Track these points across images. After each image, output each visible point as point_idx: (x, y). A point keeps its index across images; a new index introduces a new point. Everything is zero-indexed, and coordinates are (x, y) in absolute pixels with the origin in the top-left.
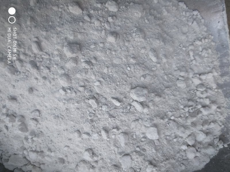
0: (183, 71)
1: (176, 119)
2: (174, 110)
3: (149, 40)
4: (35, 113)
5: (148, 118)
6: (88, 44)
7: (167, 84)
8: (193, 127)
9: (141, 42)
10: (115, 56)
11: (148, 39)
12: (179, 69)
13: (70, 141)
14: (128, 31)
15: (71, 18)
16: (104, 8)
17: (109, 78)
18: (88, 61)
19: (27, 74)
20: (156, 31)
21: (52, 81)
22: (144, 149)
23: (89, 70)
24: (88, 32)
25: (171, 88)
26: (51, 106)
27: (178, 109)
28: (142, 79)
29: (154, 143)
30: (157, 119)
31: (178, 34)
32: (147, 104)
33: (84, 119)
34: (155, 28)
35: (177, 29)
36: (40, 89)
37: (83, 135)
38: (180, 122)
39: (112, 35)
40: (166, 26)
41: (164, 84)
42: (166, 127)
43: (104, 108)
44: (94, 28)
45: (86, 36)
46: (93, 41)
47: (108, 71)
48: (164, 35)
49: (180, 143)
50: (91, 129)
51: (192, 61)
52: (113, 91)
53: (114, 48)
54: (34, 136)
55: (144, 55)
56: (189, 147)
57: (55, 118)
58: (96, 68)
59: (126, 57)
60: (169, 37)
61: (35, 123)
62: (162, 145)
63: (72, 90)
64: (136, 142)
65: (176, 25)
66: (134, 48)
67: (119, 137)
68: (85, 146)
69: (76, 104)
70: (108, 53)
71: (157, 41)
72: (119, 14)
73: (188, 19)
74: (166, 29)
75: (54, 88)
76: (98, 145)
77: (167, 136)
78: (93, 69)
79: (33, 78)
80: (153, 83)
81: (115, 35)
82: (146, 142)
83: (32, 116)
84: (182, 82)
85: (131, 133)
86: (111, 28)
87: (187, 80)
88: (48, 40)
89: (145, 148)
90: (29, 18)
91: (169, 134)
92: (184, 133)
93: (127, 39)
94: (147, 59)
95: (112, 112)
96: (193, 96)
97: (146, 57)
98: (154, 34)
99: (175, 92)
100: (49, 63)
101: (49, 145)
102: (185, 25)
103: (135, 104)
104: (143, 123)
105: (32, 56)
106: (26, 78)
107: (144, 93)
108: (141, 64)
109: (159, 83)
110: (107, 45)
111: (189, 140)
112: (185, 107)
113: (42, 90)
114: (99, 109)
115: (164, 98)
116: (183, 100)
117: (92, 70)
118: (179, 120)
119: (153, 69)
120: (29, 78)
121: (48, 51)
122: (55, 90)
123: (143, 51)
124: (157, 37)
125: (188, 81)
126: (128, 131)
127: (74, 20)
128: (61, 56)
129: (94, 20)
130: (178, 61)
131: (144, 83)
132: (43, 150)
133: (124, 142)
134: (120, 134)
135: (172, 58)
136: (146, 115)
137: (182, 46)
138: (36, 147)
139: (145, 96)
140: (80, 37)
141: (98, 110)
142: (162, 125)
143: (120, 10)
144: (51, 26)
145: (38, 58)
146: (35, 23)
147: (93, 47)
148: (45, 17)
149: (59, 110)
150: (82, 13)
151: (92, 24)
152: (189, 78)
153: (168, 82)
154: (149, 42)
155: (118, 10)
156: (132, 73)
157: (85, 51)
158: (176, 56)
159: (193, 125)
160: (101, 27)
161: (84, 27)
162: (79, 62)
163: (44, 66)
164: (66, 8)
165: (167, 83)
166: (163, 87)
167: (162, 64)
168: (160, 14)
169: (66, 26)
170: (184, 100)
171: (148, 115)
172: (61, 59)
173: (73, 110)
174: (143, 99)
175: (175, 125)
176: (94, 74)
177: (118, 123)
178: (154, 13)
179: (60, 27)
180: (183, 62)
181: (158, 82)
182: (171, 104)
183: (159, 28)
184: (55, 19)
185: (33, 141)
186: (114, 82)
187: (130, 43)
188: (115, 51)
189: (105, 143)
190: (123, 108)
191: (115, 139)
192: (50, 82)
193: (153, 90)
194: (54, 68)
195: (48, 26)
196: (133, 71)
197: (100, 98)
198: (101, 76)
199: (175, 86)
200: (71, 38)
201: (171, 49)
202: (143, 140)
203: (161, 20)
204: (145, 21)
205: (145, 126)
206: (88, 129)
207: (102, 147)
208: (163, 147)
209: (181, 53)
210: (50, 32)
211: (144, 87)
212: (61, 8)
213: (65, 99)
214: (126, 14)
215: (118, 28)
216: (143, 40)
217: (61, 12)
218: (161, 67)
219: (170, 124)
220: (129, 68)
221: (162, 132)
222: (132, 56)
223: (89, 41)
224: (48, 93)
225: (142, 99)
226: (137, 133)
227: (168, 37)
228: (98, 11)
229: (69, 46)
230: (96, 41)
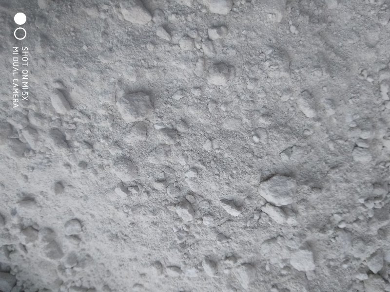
0: (368, 130)
1: (350, 226)
2: (345, 210)
3: (300, 72)
4: (74, 226)
5: (296, 233)
6: (168, 91)
7: (335, 159)
8: (380, 238)
9: (281, 78)
10: (225, 114)
11: (297, 71)
12: (358, 126)
13: (143, 277)
14: (254, 57)
15: (128, 34)
16: (200, 7)
17: (214, 161)
18: (170, 127)
19: (47, 156)
20: (313, 49)
21: (99, 170)
22: (286, 289)
23: (174, 148)
24: (166, 65)
25: (342, 168)
26: (102, 216)
27: (354, 207)
28: (284, 157)
29: (306, 277)
30: (312, 232)
31: (358, 49)
32: (294, 207)
33: (168, 243)
34: (313, 44)
35: (357, 39)
36: (77, 184)
37: (168, 270)
38: (356, 231)
39: (220, 72)
40: (335, 33)
41: (328, 161)
42: (329, 244)
43: (207, 222)
44: (179, 55)
45: (163, 75)
46: (178, 85)
47: (212, 146)
48: (329, 54)
49: (354, 269)
50: (182, 260)
51: (384, 104)
52: (224, 187)
53: (224, 98)
54: (75, 264)
55: (289, 106)
56: (371, 276)
57: (112, 240)
58: (186, 143)
59: (250, 114)
60: (341, 57)
61: (75, 242)
62: (320, 277)
63: (140, 189)
64: (270, 278)
65: (354, 29)
66: (266, 92)
67: (238, 273)
68: (172, 287)
69: (151, 216)
70: (210, 110)
71: (316, 73)
72: (234, 20)
73: (381, 12)
74: (333, 41)
75: (104, 182)
76: (197, 286)
77: (330, 260)
78: (180, 145)
79: (61, 164)
80: (305, 163)
81: (226, 72)
82: (289, 277)
83: (68, 233)
84: (365, 153)
85: (261, 262)
86: (216, 52)
87: (374, 144)
88: (84, 87)
89: (288, 287)
90: (39, 39)
91: (334, 257)
92: (363, 251)
93: (252, 76)
94: (294, 113)
95: (222, 229)
96: (384, 175)
97: (291, 109)
98: (310, 58)
99: (349, 174)
100: (91, 134)
101: (105, 279)
102: (373, 26)
103: (268, 210)
104: (285, 243)
105: (53, 118)
106: (46, 164)
107: (289, 188)
108: (282, 125)
109: (318, 161)
110: (209, 92)
111: (373, 264)
112: (367, 200)
113: (81, 186)
114: (196, 223)
115: (328, 190)
116: (364, 188)
117: (179, 147)
118: (355, 227)
119: (307, 133)
120: (52, 164)
121: (85, 107)
122: (107, 187)
123: (285, 98)
124: (315, 64)
125: (375, 147)
126: (255, 259)
127: (134, 39)
128: (114, 119)
129: (179, 38)
130: (358, 108)
131: (289, 164)
132: (95, 286)
133: (248, 282)
134: (239, 266)
135: (346, 104)
136: (292, 228)
137: (366, 75)
138: (82, 281)
139: (292, 195)
140: (149, 76)
141: (194, 225)
142: (321, 242)
143: (235, 9)
144: (86, 53)
145: (67, 123)
146: (52, 49)
147: (177, 97)
148: (73, 34)
149: (119, 224)
150: (152, 20)
151: (174, 47)
152: (377, 140)
153: (336, 155)
154: (299, 78)
155: (231, 11)
156: (262, 148)
157: (162, 108)
158: (354, 97)
159: (382, 235)
160: (194, 52)
161: (159, 55)
162: (152, 132)
163: (81, 140)
164: (115, 11)
165: (333, 157)
166: (327, 167)
167: (325, 121)
168: (322, 7)
169: (119, 55)
170: (366, 186)
171: (296, 228)
172: (113, 125)
173: (145, 225)
174: (287, 201)
175: (347, 238)
176: (183, 155)
177: (235, 247)
178: (309, 6)
179: (106, 57)
180: (367, 108)
181: (316, 159)
182: (341, 198)
183: (320, 42)
184: (94, 37)
185: (74, 273)
186: (225, 170)
187: (259, 83)
188: (226, 104)
189: (211, 282)
190: (246, 220)
191: (230, 275)
192: (96, 173)
193: (305, 178)
194: (101, 145)
195: (80, 55)
196: (265, 143)
197: (198, 202)
198: (199, 158)
199: (349, 162)
200: (132, 80)
201: (344, 85)
202: (284, 272)
203: (325, 21)
204: (289, 29)
205: (289, 249)
206: (176, 260)
207: (205, 289)
208: (321, 282)
209: (364, 90)
210: (84, 67)
211: (288, 174)
212: (105, 11)
213: (127, 206)
214: (248, 19)
215: (232, 53)
216: (286, 75)
217: (106, 19)
218: (322, 127)
219: (337, 238)
220: (256, 139)
221: (321, 255)
222: (262, 112)
223: (170, 85)
224: (94, 193)
225: (284, 202)
226: (273, 261)
227: (338, 59)
228: (186, 15)
229: (128, 102)
230: (186, 84)
